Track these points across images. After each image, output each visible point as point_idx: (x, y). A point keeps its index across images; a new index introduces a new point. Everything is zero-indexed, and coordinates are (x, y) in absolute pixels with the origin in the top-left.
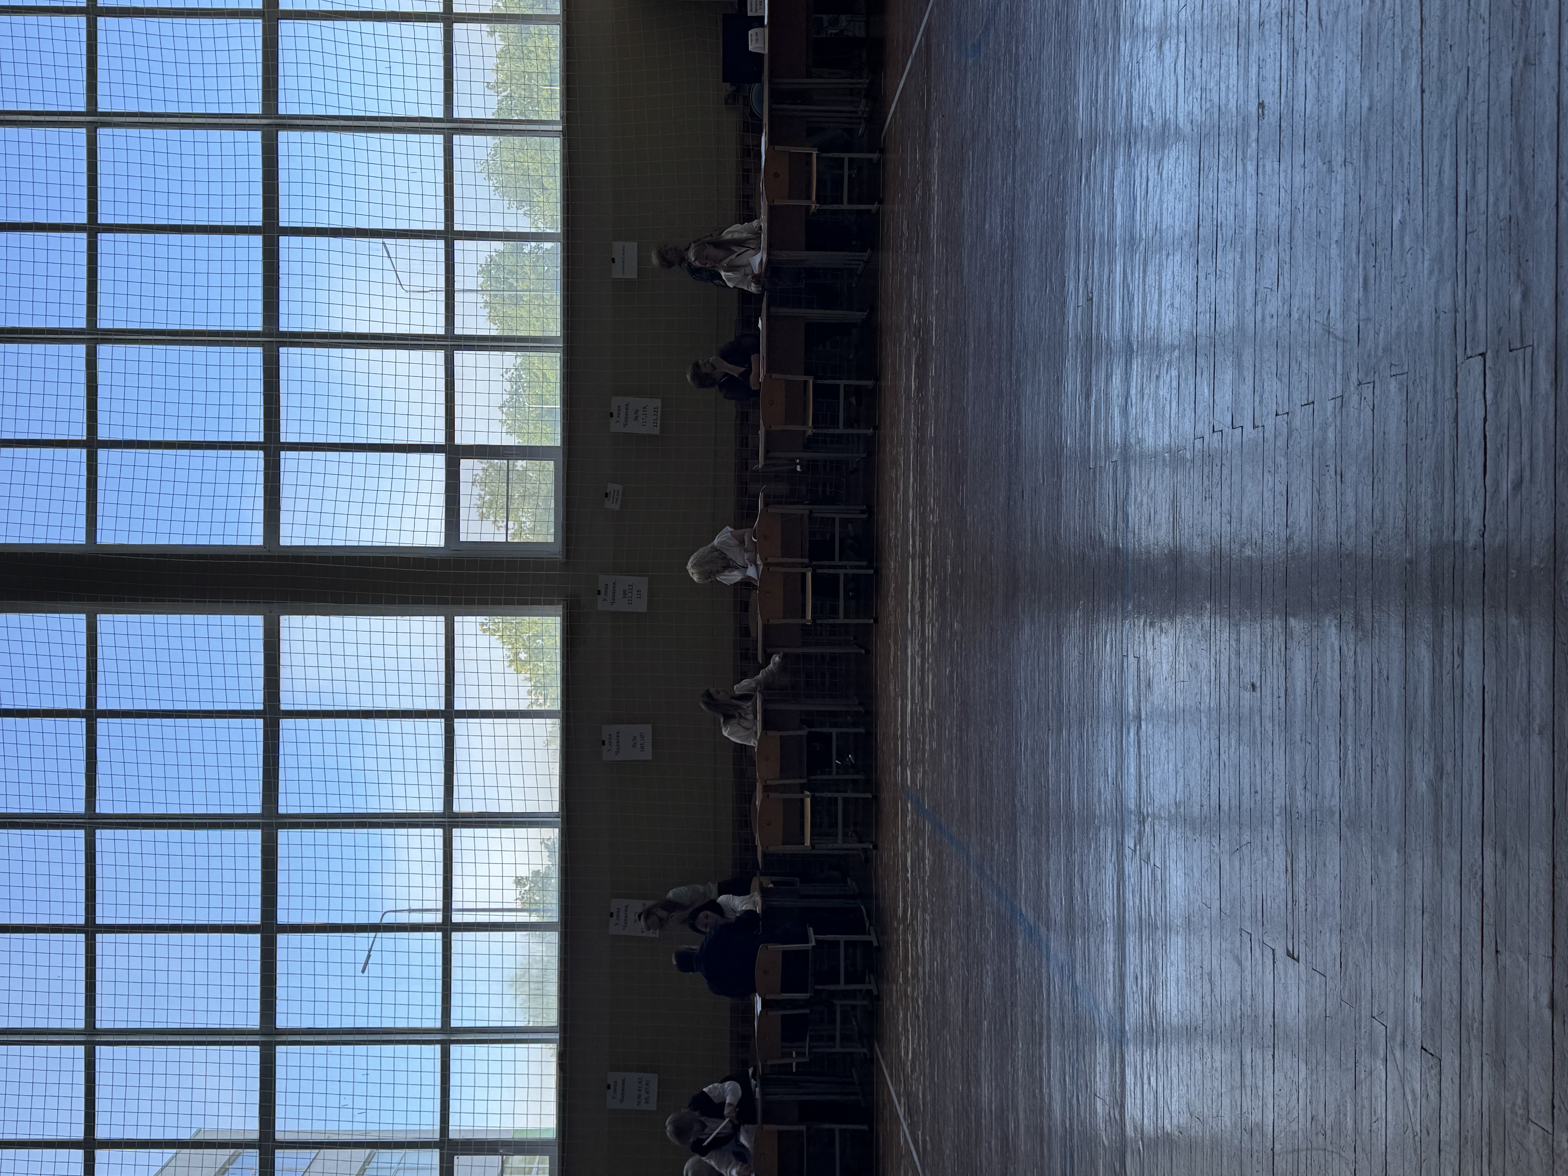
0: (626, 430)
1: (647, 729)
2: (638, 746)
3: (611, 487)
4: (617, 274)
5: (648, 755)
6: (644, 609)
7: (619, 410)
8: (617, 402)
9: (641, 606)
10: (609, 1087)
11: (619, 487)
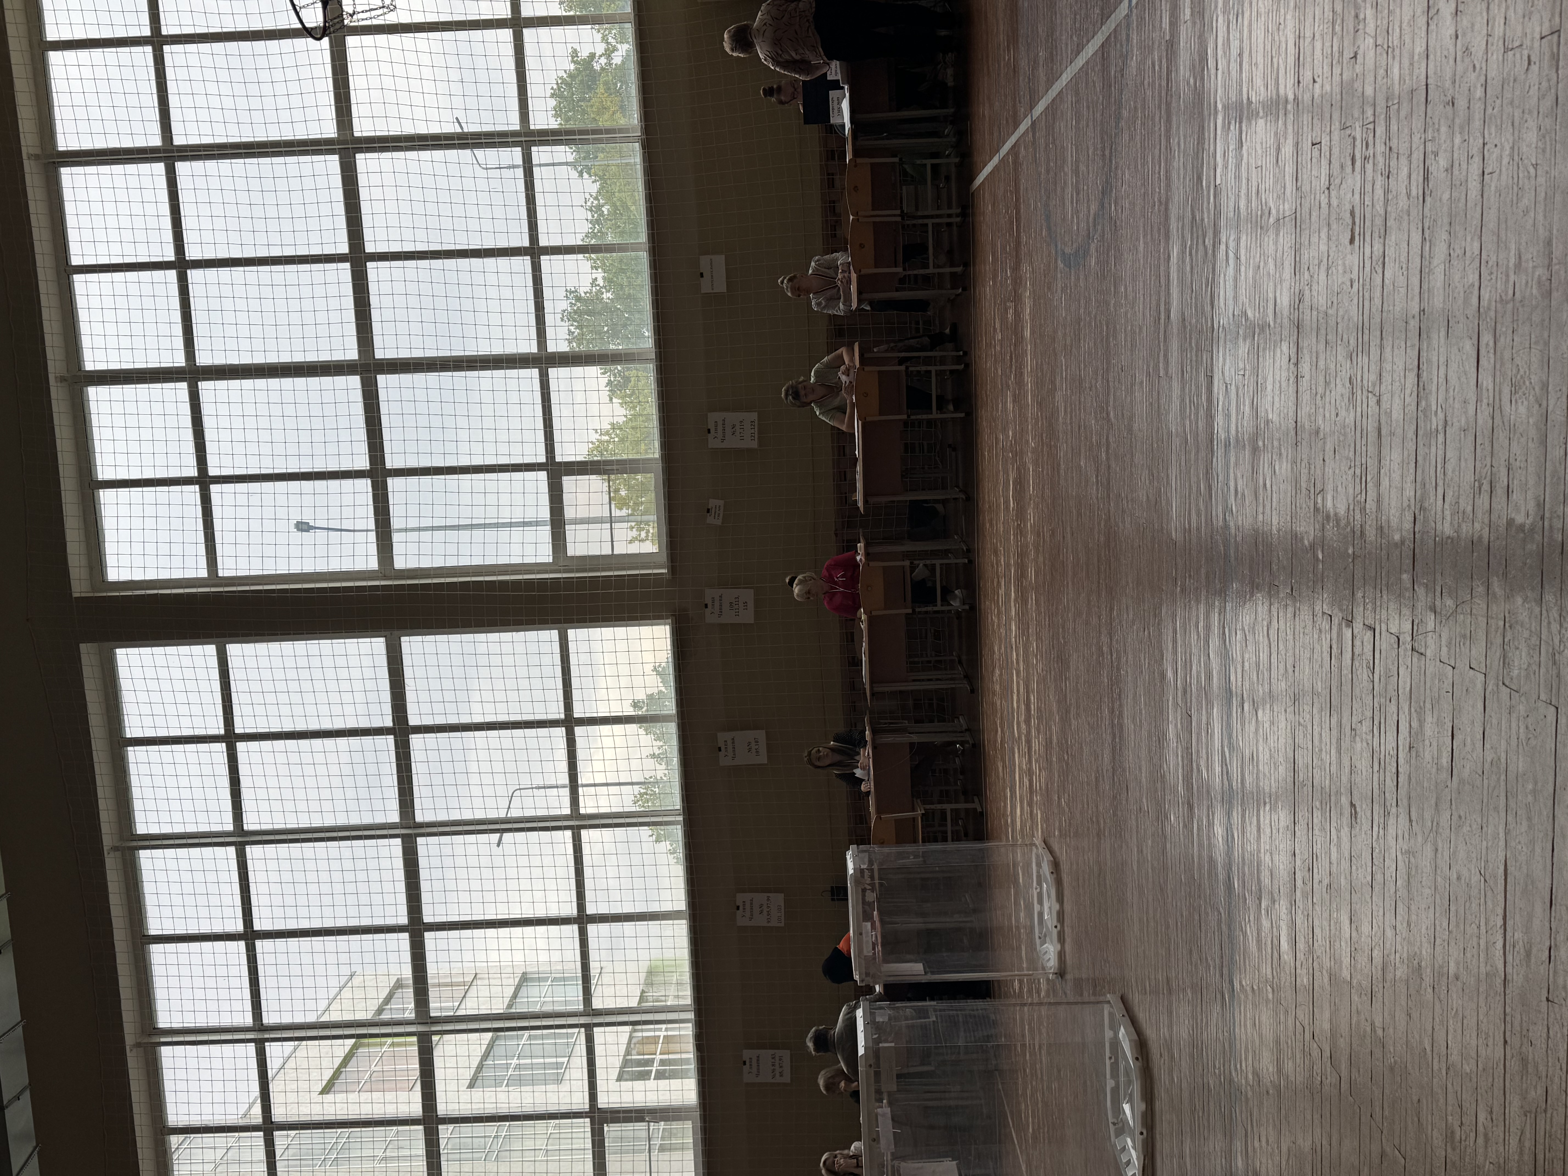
0: (723, 445)
1: (761, 735)
2: (753, 751)
3: (713, 503)
4: (706, 287)
5: (763, 759)
6: (751, 620)
7: (716, 426)
8: (714, 417)
9: (747, 617)
10: (745, 1063)
11: (721, 503)
